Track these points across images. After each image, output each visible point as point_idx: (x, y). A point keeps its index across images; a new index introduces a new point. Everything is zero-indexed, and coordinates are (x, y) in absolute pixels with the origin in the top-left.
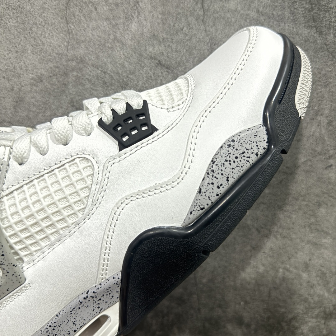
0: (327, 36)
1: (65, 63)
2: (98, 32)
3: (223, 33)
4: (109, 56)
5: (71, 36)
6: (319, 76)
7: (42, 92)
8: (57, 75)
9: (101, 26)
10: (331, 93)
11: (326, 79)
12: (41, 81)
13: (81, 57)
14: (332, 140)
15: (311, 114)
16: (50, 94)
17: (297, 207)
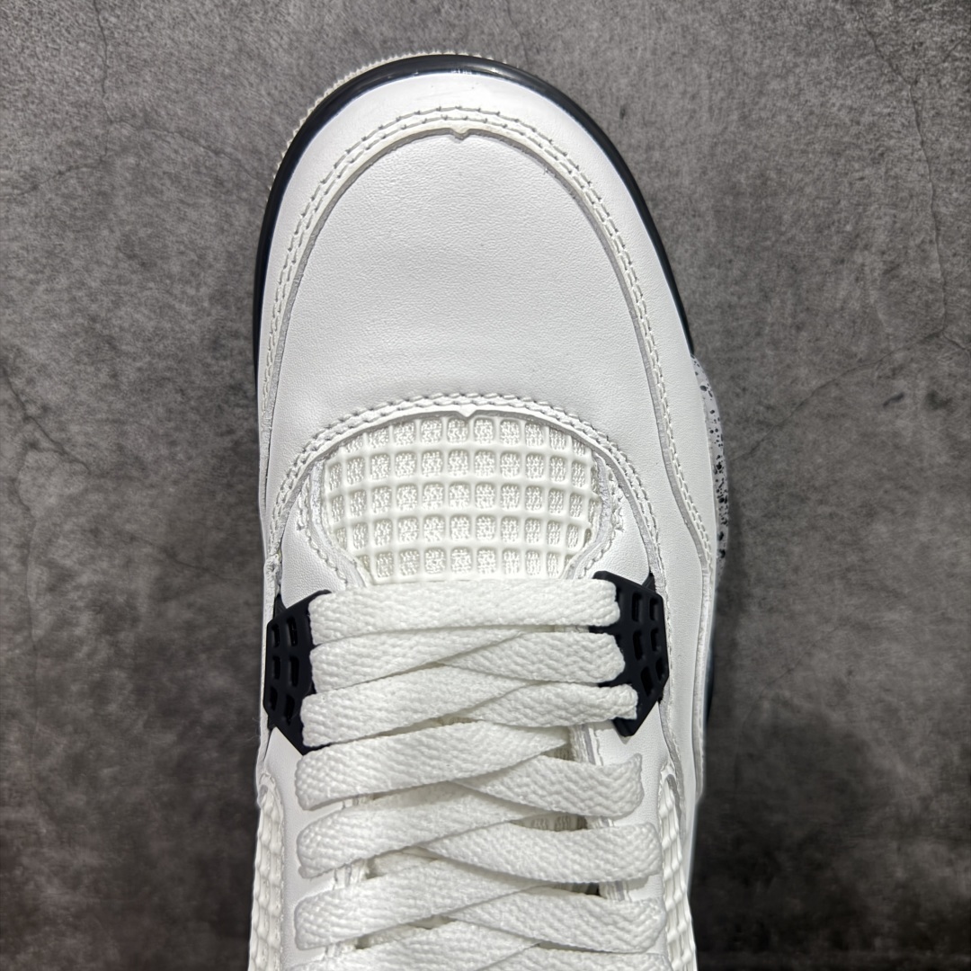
0: (874, 9)
1: (99, 131)
2: (188, 30)
3: (561, 13)
4: (226, 103)
5: (110, 48)
6: (854, 130)
7: (38, 220)
8: (77, 168)
9: (197, 12)
10: (891, 182)
11: (877, 140)
12: (35, 188)
13: (143, 110)
14: (899, 321)
15: (834, 248)
16: (64, 226)
17: (804, 523)
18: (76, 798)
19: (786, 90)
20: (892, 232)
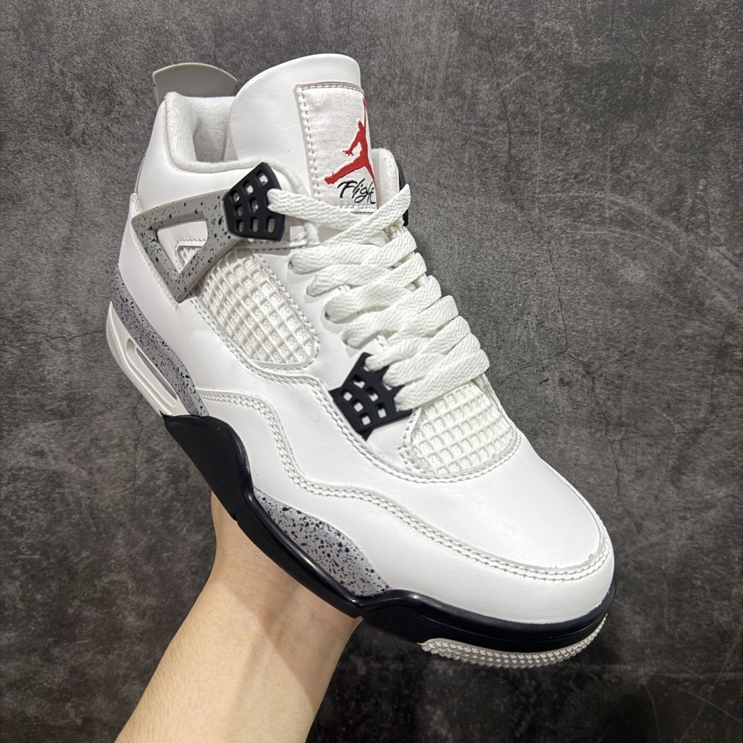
18: (149, 569)
19: (492, 245)
20: (540, 307)
